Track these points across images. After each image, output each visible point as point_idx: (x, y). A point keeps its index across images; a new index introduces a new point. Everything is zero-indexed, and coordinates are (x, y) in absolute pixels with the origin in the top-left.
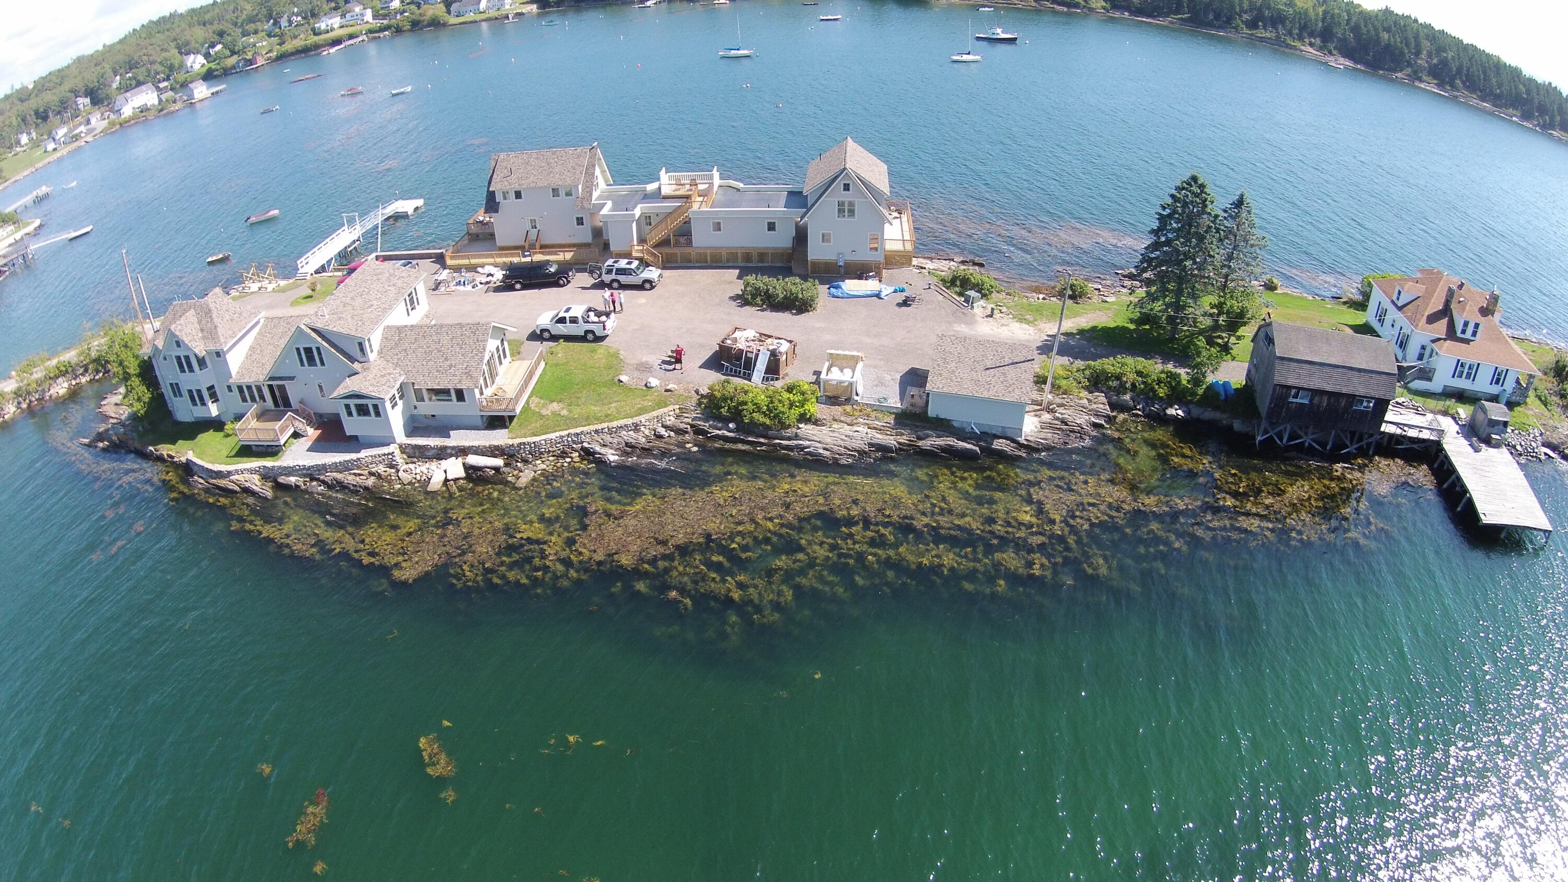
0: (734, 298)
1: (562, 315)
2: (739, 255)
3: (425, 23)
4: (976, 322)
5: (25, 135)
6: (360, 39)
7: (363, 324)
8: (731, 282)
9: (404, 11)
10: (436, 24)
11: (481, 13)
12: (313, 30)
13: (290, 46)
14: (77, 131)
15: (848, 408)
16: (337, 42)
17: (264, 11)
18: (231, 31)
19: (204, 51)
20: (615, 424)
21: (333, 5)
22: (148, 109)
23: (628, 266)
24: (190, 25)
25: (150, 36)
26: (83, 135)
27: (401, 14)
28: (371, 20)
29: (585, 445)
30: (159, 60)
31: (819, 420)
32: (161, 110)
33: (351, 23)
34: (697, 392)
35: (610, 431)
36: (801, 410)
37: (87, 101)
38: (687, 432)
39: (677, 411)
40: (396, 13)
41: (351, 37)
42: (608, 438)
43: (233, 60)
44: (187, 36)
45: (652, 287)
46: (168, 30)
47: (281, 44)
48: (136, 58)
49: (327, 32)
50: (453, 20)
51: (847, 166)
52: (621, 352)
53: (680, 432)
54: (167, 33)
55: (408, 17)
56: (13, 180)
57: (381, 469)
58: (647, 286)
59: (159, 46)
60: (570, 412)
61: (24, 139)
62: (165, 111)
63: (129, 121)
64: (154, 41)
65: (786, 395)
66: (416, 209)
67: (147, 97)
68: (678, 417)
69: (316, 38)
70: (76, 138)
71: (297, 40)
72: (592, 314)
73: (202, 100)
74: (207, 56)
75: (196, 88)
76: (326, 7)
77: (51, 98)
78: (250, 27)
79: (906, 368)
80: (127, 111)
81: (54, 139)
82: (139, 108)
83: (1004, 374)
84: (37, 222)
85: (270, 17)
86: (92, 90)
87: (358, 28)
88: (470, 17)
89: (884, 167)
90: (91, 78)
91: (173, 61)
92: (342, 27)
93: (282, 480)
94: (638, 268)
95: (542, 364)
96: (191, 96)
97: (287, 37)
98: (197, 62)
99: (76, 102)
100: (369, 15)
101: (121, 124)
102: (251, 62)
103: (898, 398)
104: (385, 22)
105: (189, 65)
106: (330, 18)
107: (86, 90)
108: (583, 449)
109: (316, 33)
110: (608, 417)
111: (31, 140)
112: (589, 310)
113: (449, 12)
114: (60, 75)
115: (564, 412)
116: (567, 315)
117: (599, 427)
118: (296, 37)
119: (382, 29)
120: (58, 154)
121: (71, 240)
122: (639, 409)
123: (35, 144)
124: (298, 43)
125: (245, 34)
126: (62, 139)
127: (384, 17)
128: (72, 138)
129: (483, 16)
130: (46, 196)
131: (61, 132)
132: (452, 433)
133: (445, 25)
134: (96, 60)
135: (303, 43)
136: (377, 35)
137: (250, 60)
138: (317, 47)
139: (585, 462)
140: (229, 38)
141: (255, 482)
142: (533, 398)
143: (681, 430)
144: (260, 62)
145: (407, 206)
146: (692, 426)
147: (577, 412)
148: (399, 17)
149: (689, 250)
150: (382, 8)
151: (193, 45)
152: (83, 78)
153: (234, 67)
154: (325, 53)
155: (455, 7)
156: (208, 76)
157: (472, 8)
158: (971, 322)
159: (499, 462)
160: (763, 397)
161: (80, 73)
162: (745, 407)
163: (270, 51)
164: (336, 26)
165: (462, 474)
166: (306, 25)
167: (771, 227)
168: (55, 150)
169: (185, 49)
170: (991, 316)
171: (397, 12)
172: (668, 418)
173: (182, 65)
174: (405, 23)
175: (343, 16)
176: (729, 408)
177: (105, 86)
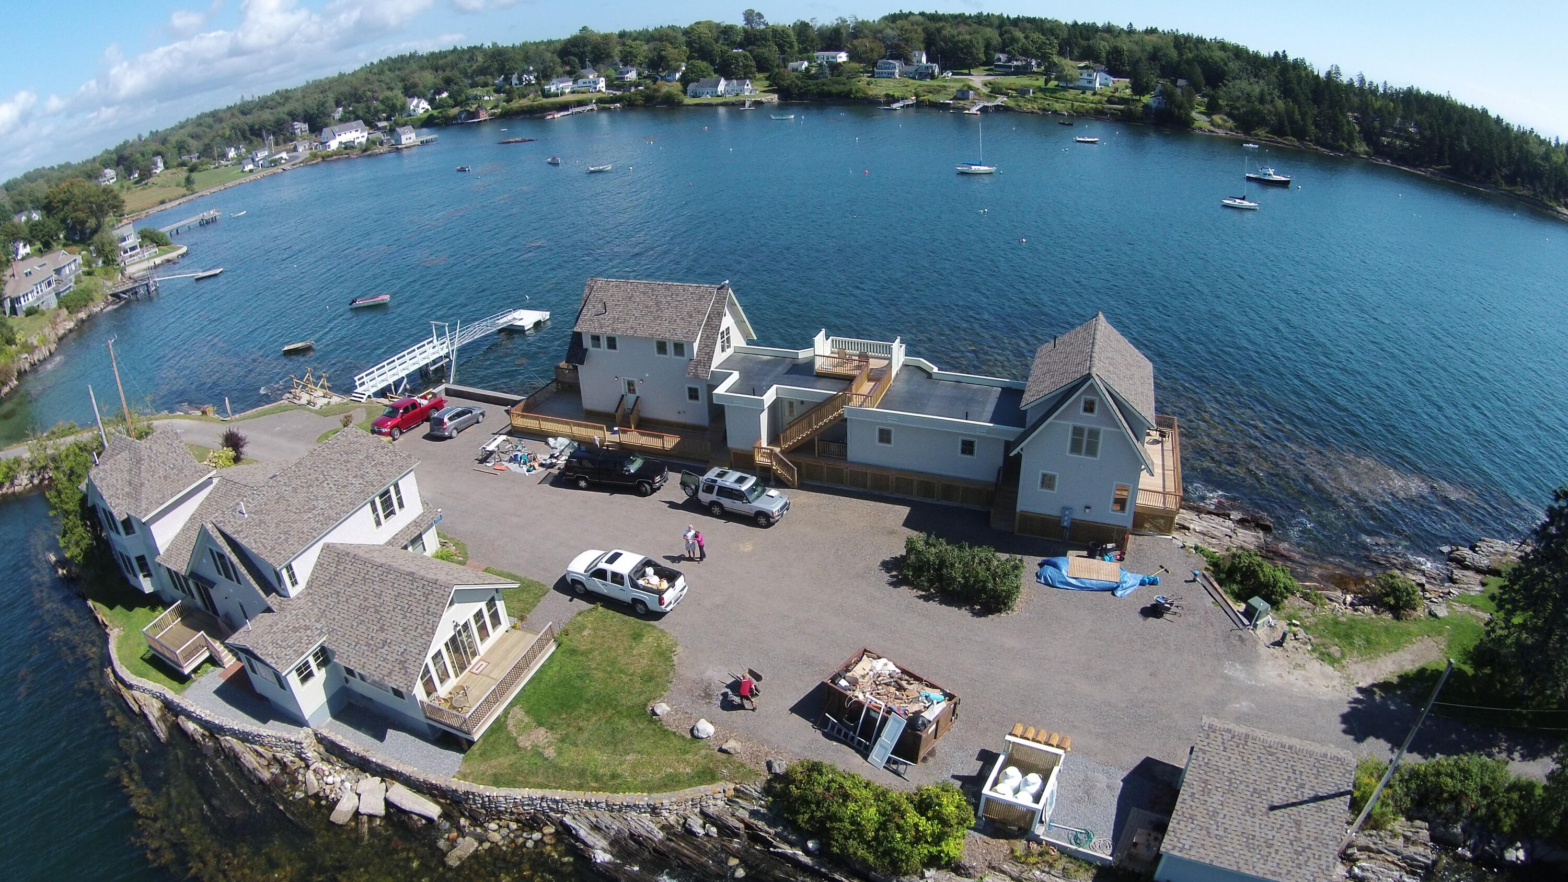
0: (887, 566)
1: (603, 565)
2: (915, 484)
3: (659, 99)
4: (1258, 656)
5: (233, 149)
6: (589, 108)
7: (286, 540)
8: (892, 532)
9: (639, 85)
10: (671, 104)
11: (718, 96)
12: (543, 91)
13: (517, 105)
14: (277, 157)
15: (1020, 846)
16: (564, 107)
17: (496, 65)
18: (459, 80)
19: (429, 96)
20: (620, 798)
21: (568, 68)
22: (353, 147)
23: (736, 486)
24: (422, 68)
25: (381, 72)
26: (283, 161)
27: (636, 87)
28: (604, 90)
29: (567, 820)
30: (380, 98)
31: (965, 868)
32: (365, 150)
33: (583, 89)
34: (769, 765)
35: (610, 808)
36: (934, 850)
37: (305, 127)
38: (737, 835)
39: (732, 792)
40: (631, 86)
41: (580, 103)
42: (606, 819)
43: (455, 111)
44: (416, 78)
45: (769, 525)
46: (399, 69)
47: (508, 101)
48: (360, 92)
49: (556, 95)
50: (688, 100)
51: (1094, 371)
52: (679, 649)
53: (726, 831)
54: (397, 73)
55: (641, 91)
56: (200, 194)
57: (289, 757)
58: (762, 520)
59: (387, 84)
60: (560, 753)
61: (232, 153)
62: (369, 152)
63: (332, 156)
64: (382, 78)
65: (912, 817)
66: (538, 325)
67: (357, 135)
68: (730, 801)
69: (545, 100)
70: (276, 163)
71: (526, 100)
72: (650, 571)
73: (409, 147)
74: (431, 102)
75: (405, 133)
76: (559, 69)
77: (267, 116)
78: (480, 79)
79: (1136, 760)
80: (334, 145)
81: (253, 160)
82: (345, 143)
83: (1298, 823)
84: (184, 249)
85: (501, 71)
86: (311, 116)
87: (589, 95)
88: (707, 99)
89: (1148, 368)
90: (311, 103)
91: (395, 101)
92: (573, 92)
93: (182, 719)
94: (752, 490)
95: (552, 648)
96: (399, 141)
97: (515, 95)
98: (420, 107)
99: (292, 126)
100: (602, 84)
101: (323, 158)
102: (474, 115)
103: (1108, 839)
104: (618, 93)
105: (412, 108)
106: (561, 83)
107: (305, 116)
108: (562, 823)
109: (546, 95)
110: (613, 782)
111: (239, 155)
112: (648, 563)
113: (685, 92)
114: (285, 96)
115: (550, 753)
116: (610, 568)
117: (592, 797)
118: (524, 96)
119: (614, 100)
120: (252, 177)
121: (198, 280)
122: (669, 775)
123: (240, 161)
124: (525, 102)
125: (473, 86)
126: (261, 162)
127: (618, 88)
128: (271, 162)
129: (720, 100)
130: (214, 220)
131: (262, 154)
132: (390, 732)
133: (680, 104)
134: (320, 87)
135: (530, 103)
136: (607, 105)
137: (473, 113)
138: (544, 109)
139: (561, 848)
140: (456, 88)
141: (153, 710)
142: (516, 709)
143: (728, 827)
144: (484, 116)
145: (527, 318)
146: (748, 826)
147: (572, 757)
148: (633, 90)
149: (841, 465)
150: (617, 79)
151: (421, 88)
152: (304, 103)
153: (455, 117)
154: (549, 117)
155: (692, 87)
156: (428, 123)
157: (710, 90)
158: (1249, 660)
159: (432, 810)
160: (873, 810)
161: (304, 97)
162: (837, 825)
163: (496, 107)
164: (567, 91)
165: (380, 810)
166: (537, 86)
167: (968, 447)
168: (251, 171)
169: (411, 91)
170: (1279, 644)
171: (632, 84)
172: (711, 802)
173: (404, 108)
174: (639, 97)
175: (575, 81)
176: (812, 818)
177: (325, 115)
